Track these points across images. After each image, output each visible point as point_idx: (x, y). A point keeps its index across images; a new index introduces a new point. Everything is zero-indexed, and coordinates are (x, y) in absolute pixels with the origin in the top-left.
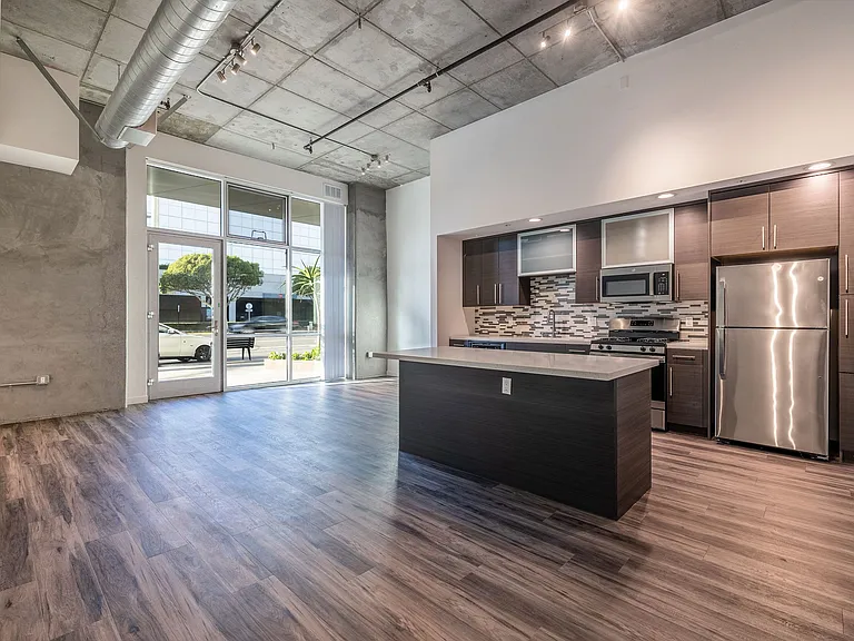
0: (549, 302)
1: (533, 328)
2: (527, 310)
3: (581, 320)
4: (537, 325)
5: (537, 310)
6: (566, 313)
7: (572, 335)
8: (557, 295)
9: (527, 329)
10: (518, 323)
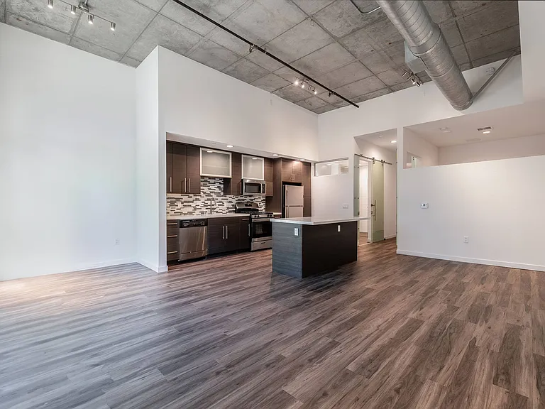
0: (204, 193)
1: (195, 209)
2: (191, 197)
3: (221, 203)
4: (197, 207)
5: (197, 197)
6: (213, 199)
7: (217, 212)
8: (209, 189)
9: (191, 210)
10: (185, 206)
